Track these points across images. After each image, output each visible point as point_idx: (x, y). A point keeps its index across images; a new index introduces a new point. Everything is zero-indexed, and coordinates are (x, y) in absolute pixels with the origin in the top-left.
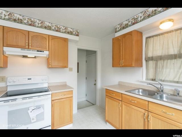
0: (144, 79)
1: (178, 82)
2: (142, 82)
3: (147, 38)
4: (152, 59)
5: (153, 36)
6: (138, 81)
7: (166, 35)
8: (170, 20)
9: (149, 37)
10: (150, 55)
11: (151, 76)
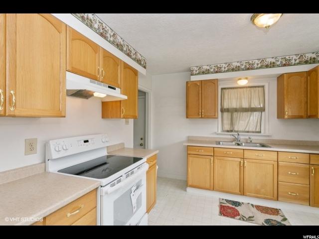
0: (220, 131)
1: (248, 132)
2: (218, 134)
3: (222, 89)
4: (228, 110)
5: (228, 88)
6: (213, 134)
7: (239, 90)
8: (246, 78)
9: (225, 88)
10: (226, 106)
11: (227, 127)
